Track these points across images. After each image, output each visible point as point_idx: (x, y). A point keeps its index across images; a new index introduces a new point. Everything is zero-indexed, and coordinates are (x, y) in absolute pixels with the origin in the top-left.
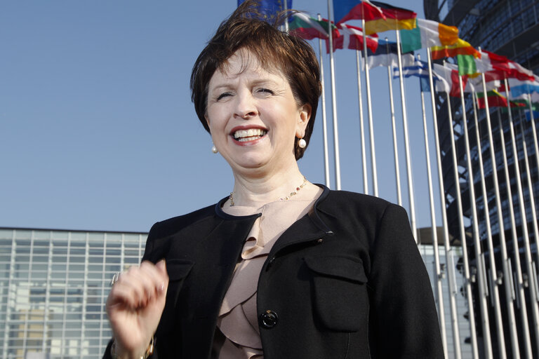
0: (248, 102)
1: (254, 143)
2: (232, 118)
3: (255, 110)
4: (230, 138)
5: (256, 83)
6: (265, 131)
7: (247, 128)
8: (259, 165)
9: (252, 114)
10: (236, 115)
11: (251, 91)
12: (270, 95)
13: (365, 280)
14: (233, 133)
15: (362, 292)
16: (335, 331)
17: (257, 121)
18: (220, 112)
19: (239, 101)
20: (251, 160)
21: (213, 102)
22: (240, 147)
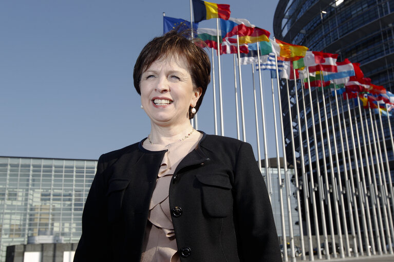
0: (164, 83)
1: (164, 107)
2: (154, 91)
3: (167, 88)
4: (151, 102)
5: (171, 72)
6: (171, 101)
7: (162, 99)
8: (166, 121)
9: (165, 91)
10: (156, 90)
11: (167, 77)
12: (178, 80)
13: (231, 187)
14: (153, 100)
15: (229, 194)
16: (215, 217)
17: (168, 95)
18: (147, 86)
19: (159, 82)
20: (161, 117)
21: (144, 79)
22: (155, 108)
